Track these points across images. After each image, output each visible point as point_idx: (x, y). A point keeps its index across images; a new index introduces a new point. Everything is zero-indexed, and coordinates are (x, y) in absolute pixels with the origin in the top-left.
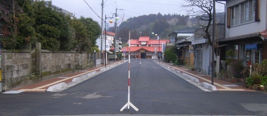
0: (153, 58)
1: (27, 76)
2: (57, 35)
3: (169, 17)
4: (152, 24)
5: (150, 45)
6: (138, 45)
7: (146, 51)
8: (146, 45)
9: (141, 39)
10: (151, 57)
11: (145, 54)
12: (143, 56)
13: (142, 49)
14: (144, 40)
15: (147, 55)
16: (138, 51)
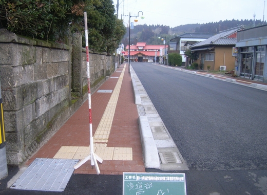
0: (149, 61)
1: (65, 100)
2: (100, 24)
3: (152, 27)
4: (140, 33)
5: (146, 50)
6: (135, 50)
7: (143, 55)
8: (142, 50)
9: (138, 45)
10: (147, 61)
11: (142, 58)
12: (140, 59)
13: (140, 53)
14: (141, 45)
15: (144, 58)
16: (136, 55)
